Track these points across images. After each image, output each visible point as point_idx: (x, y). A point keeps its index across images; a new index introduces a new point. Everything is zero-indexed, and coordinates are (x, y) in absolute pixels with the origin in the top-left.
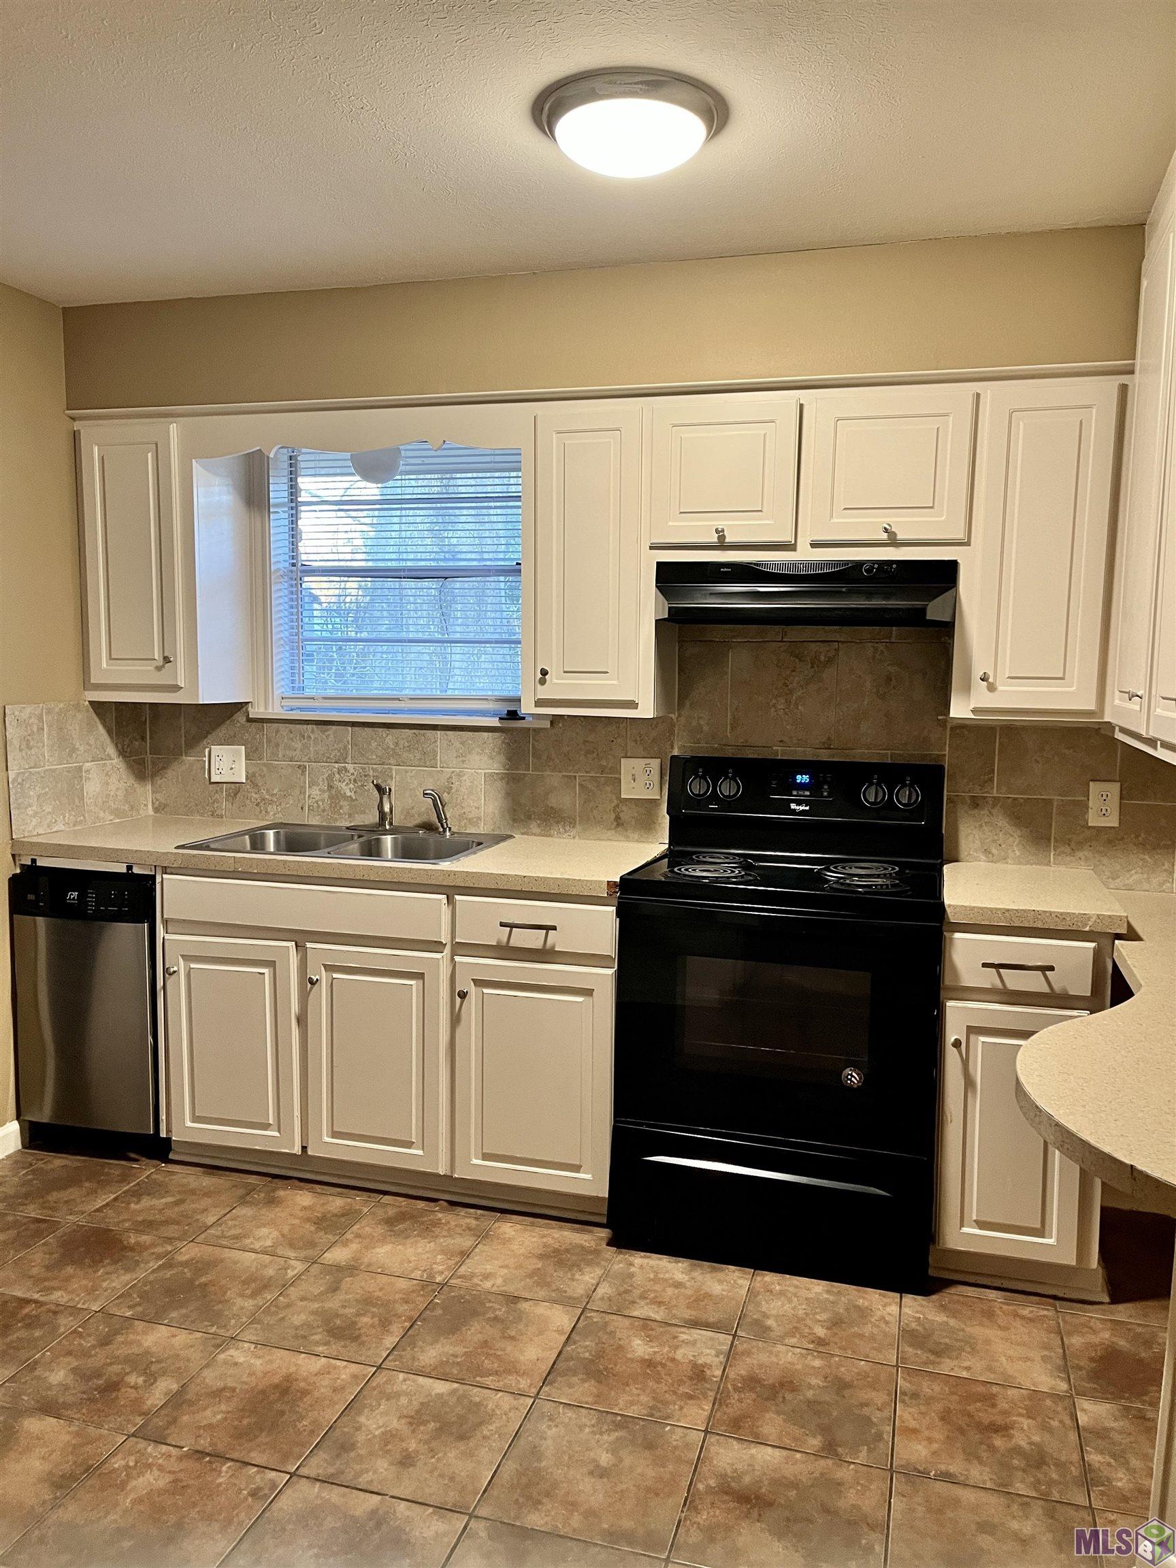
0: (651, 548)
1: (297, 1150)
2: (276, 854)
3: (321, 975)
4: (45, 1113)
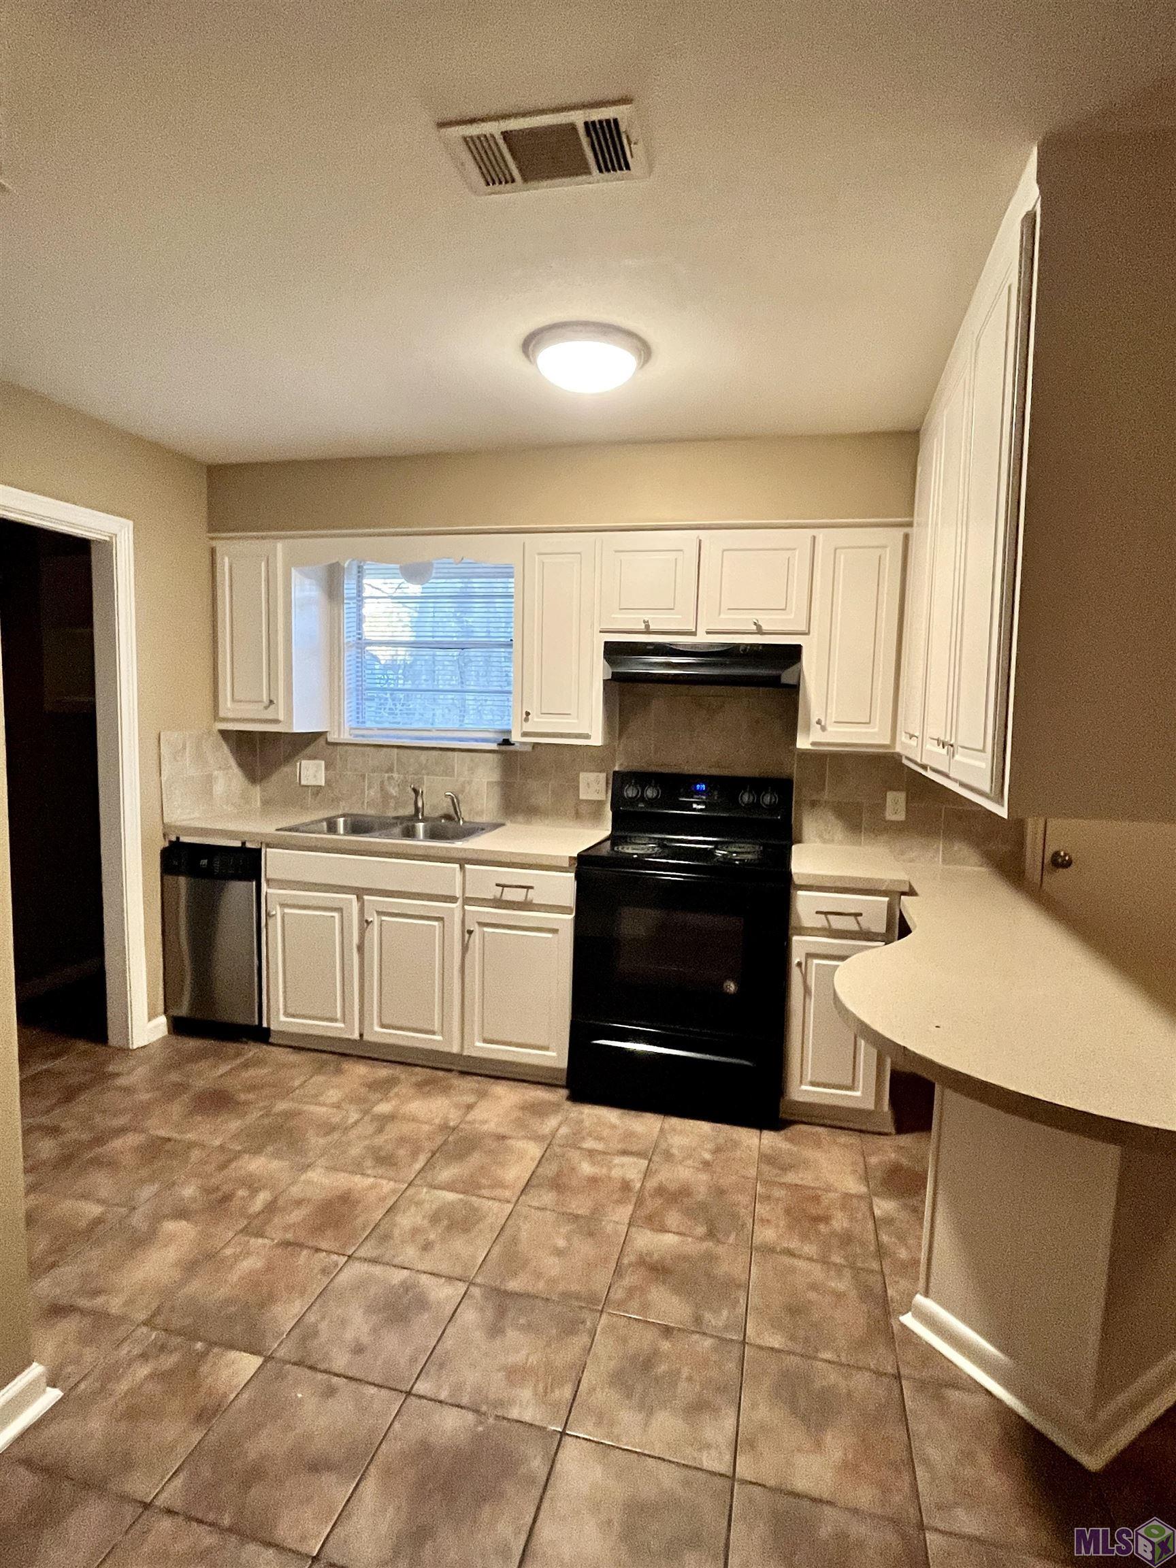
0: (600, 632)
1: (356, 1036)
2: (344, 835)
3: (374, 918)
4: (183, 1011)
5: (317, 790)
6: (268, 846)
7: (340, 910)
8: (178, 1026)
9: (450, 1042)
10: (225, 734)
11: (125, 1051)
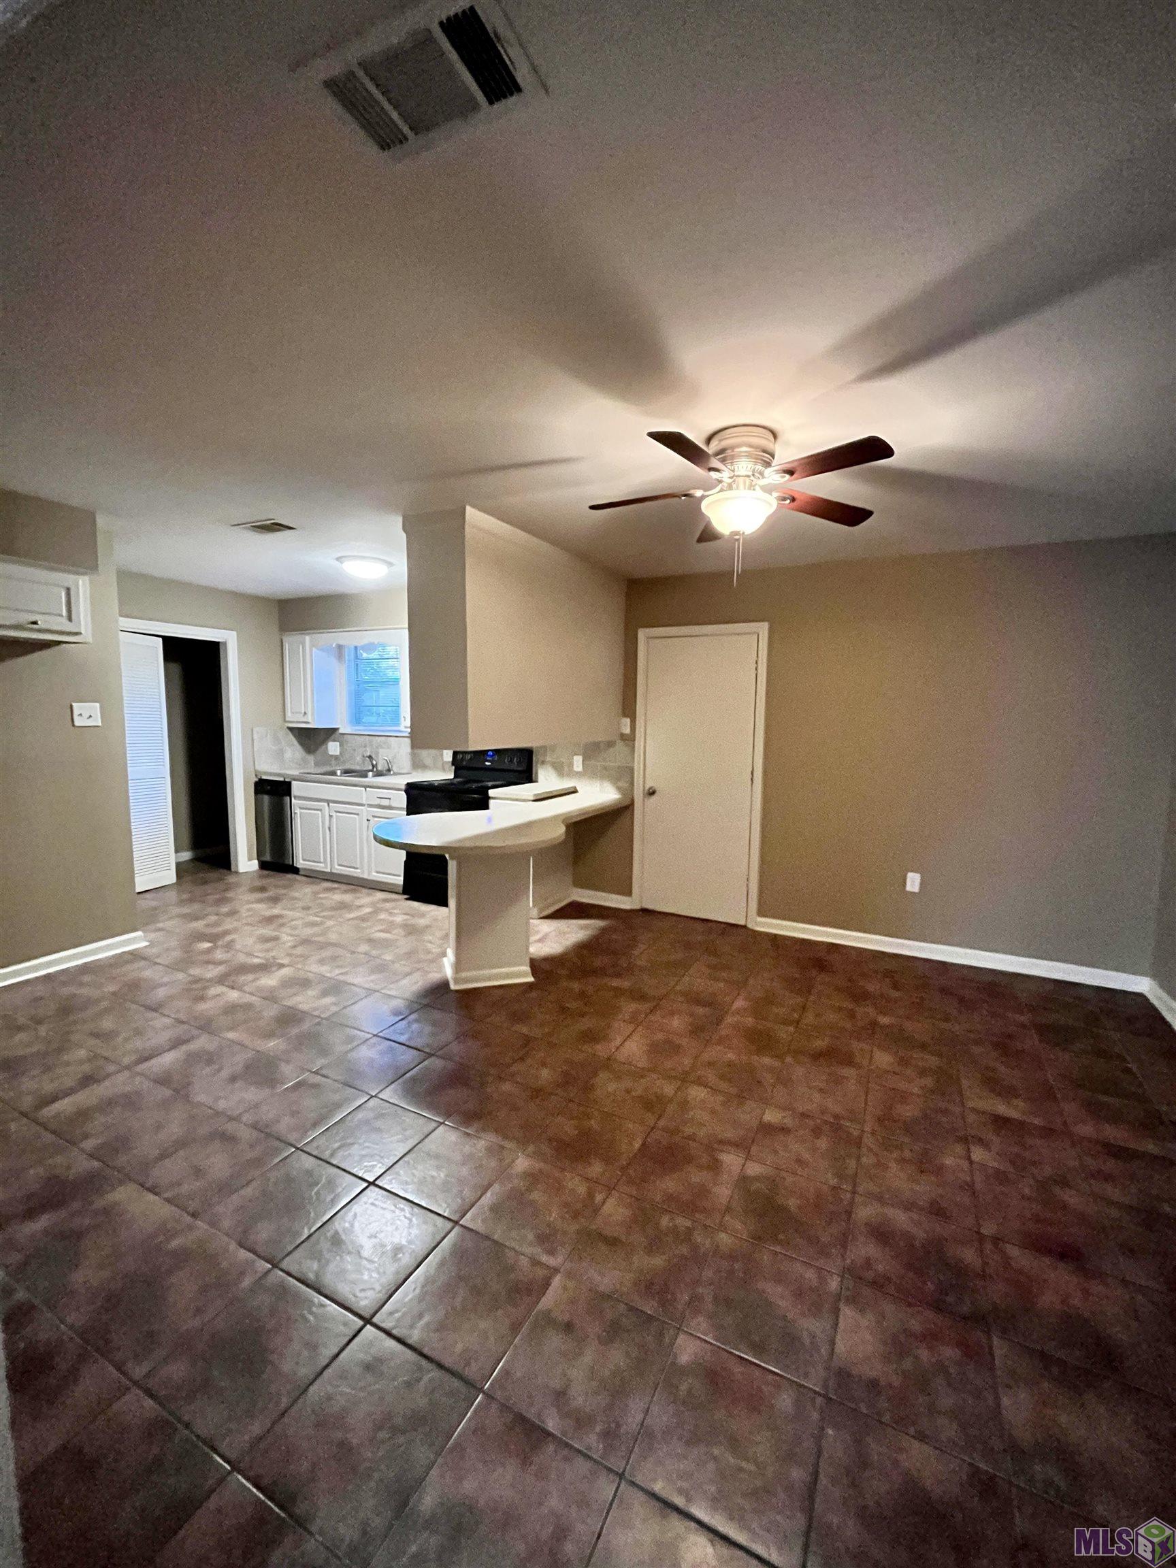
1: (329, 870)
2: (341, 776)
3: (334, 814)
4: (268, 858)
5: (336, 757)
6: (295, 780)
7: (321, 810)
8: (263, 865)
9: (363, 872)
10: (291, 729)
11: (237, 872)
